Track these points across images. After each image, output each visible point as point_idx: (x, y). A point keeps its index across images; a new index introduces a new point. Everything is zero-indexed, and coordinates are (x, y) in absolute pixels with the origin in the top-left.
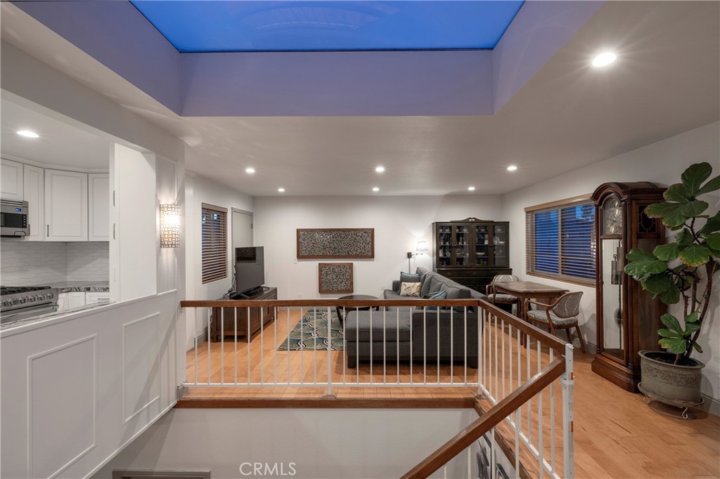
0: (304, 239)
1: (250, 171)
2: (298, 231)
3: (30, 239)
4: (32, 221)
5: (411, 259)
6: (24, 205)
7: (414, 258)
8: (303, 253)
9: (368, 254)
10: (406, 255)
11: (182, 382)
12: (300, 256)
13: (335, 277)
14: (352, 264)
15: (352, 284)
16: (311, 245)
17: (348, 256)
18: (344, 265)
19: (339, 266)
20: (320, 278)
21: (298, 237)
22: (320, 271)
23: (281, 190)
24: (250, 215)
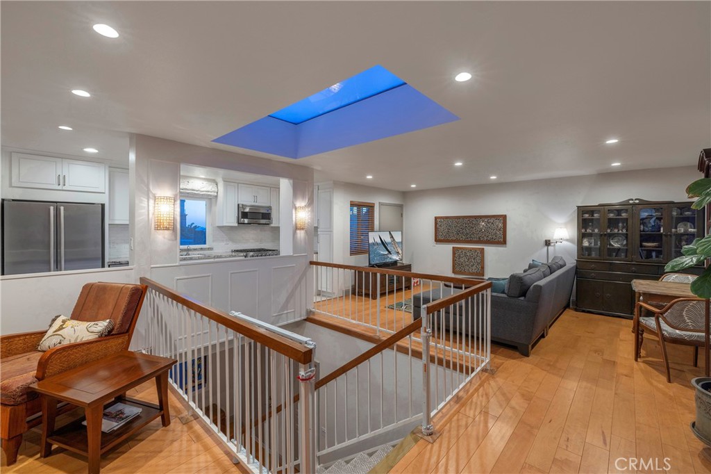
0: (440, 226)
1: (369, 177)
2: (436, 218)
3: (272, 225)
4: (274, 216)
5: (549, 247)
6: (270, 208)
7: (554, 245)
8: (440, 237)
9: (500, 240)
10: (543, 243)
11: (311, 308)
12: (437, 240)
13: (466, 260)
14: (483, 249)
15: (483, 268)
16: (447, 230)
17: (479, 242)
18: (475, 250)
19: (471, 250)
20: (454, 261)
21: (436, 224)
22: (454, 254)
23: (413, 186)
24: (401, 206)
